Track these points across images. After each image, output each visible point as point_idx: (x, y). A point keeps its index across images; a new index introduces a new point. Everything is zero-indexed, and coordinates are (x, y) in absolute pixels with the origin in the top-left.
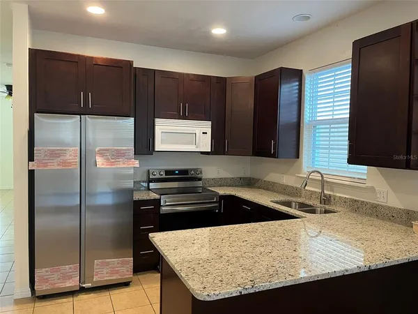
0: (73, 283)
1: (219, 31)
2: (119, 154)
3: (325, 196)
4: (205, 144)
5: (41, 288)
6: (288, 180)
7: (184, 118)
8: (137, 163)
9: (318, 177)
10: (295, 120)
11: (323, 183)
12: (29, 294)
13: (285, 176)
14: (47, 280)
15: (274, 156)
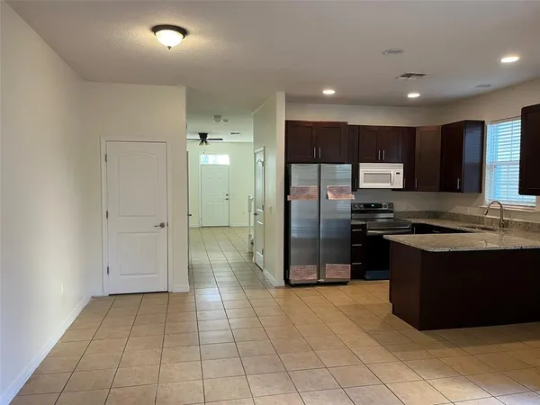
0: (313, 277)
1: (413, 95)
2: (341, 191)
3: (503, 221)
4: (398, 182)
5: (293, 279)
6: (471, 211)
7: (382, 161)
8: (352, 197)
9: (498, 207)
10: (478, 161)
11: (502, 211)
12: (284, 284)
13: (469, 208)
14: (297, 274)
15: (459, 191)
